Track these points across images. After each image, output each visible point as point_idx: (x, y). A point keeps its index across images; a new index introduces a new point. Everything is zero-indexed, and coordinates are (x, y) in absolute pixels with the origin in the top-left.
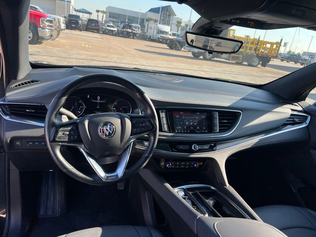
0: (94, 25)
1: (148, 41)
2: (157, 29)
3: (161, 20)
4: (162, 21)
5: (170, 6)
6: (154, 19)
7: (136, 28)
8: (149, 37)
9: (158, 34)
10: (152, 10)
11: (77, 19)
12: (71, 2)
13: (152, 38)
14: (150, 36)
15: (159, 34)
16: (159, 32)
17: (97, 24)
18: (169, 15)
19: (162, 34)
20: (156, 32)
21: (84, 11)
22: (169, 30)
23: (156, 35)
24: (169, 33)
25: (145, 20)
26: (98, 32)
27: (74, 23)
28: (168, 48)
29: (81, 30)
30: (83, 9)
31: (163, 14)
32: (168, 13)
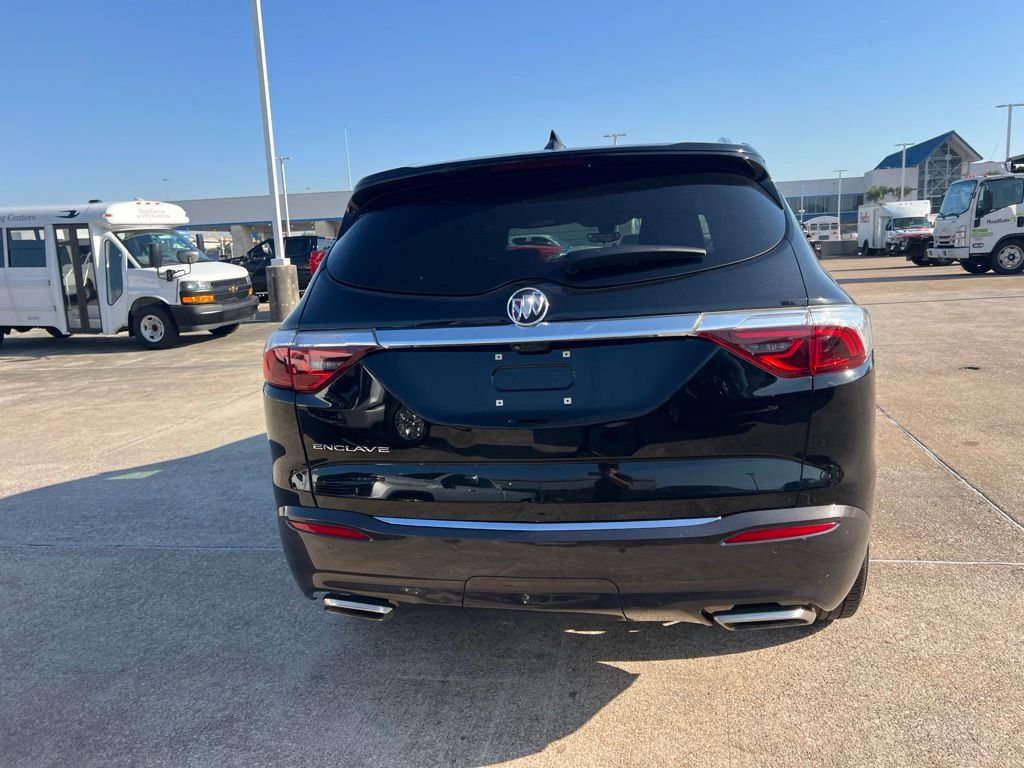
1: (860, 257)
2: (883, 218)
3: (926, 185)
4: (928, 186)
5: (953, 132)
6: (894, 188)
7: (827, 228)
8: (861, 245)
9: (889, 232)
10: (892, 162)
13: (870, 246)
14: (866, 242)
15: (890, 229)
16: (892, 223)
18: (956, 162)
19: (902, 228)
20: (882, 226)
22: (929, 210)
23: (883, 234)
24: (927, 221)
25: (865, 196)
28: (911, 263)
31: (930, 163)
32: (948, 157)
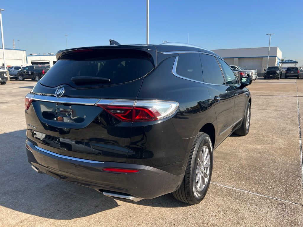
0: (293, 72)
11: (275, 70)
12: (276, 57)
17: (296, 71)
21: (289, 61)
26: (298, 78)
27: (271, 74)
29: (278, 79)
30: (289, 60)
